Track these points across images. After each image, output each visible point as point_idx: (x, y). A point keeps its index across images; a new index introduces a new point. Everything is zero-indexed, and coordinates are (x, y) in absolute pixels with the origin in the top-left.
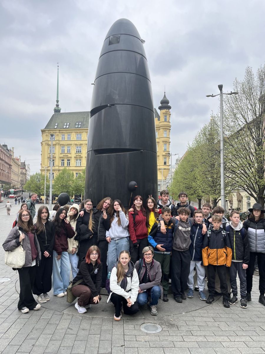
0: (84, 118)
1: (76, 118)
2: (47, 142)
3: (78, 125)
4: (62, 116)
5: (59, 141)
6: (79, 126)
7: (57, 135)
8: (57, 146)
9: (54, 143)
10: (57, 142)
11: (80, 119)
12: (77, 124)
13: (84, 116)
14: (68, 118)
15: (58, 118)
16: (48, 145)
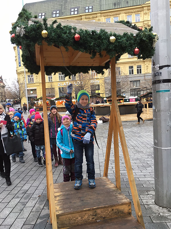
0: (62, 5)
1: (52, 6)
3: (56, 14)
4: (35, 6)
6: (58, 15)
11: (57, 7)
12: (55, 12)
13: (62, 3)
14: (42, 8)
15: (30, 8)
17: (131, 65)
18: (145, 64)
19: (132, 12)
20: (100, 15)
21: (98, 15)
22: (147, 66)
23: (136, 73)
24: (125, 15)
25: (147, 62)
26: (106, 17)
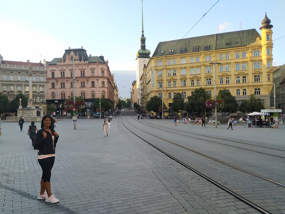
0: (187, 44)
2: (156, 67)
3: (182, 50)
4: (167, 44)
5: (166, 66)
6: (183, 52)
7: (164, 61)
8: (165, 71)
9: (162, 68)
10: (164, 67)
11: (183, 45)
14: (172, 46)
15: (163, 46)
16: (157, 70)
17: (238, 89)
18: (249, 88)
19: (240, 51)
20: (215, 52)
21: (213, 52)
22: (251, 90)
23: (242, 95)
24: (234, 52)
25: (251, 87)
26: (220, 54)
